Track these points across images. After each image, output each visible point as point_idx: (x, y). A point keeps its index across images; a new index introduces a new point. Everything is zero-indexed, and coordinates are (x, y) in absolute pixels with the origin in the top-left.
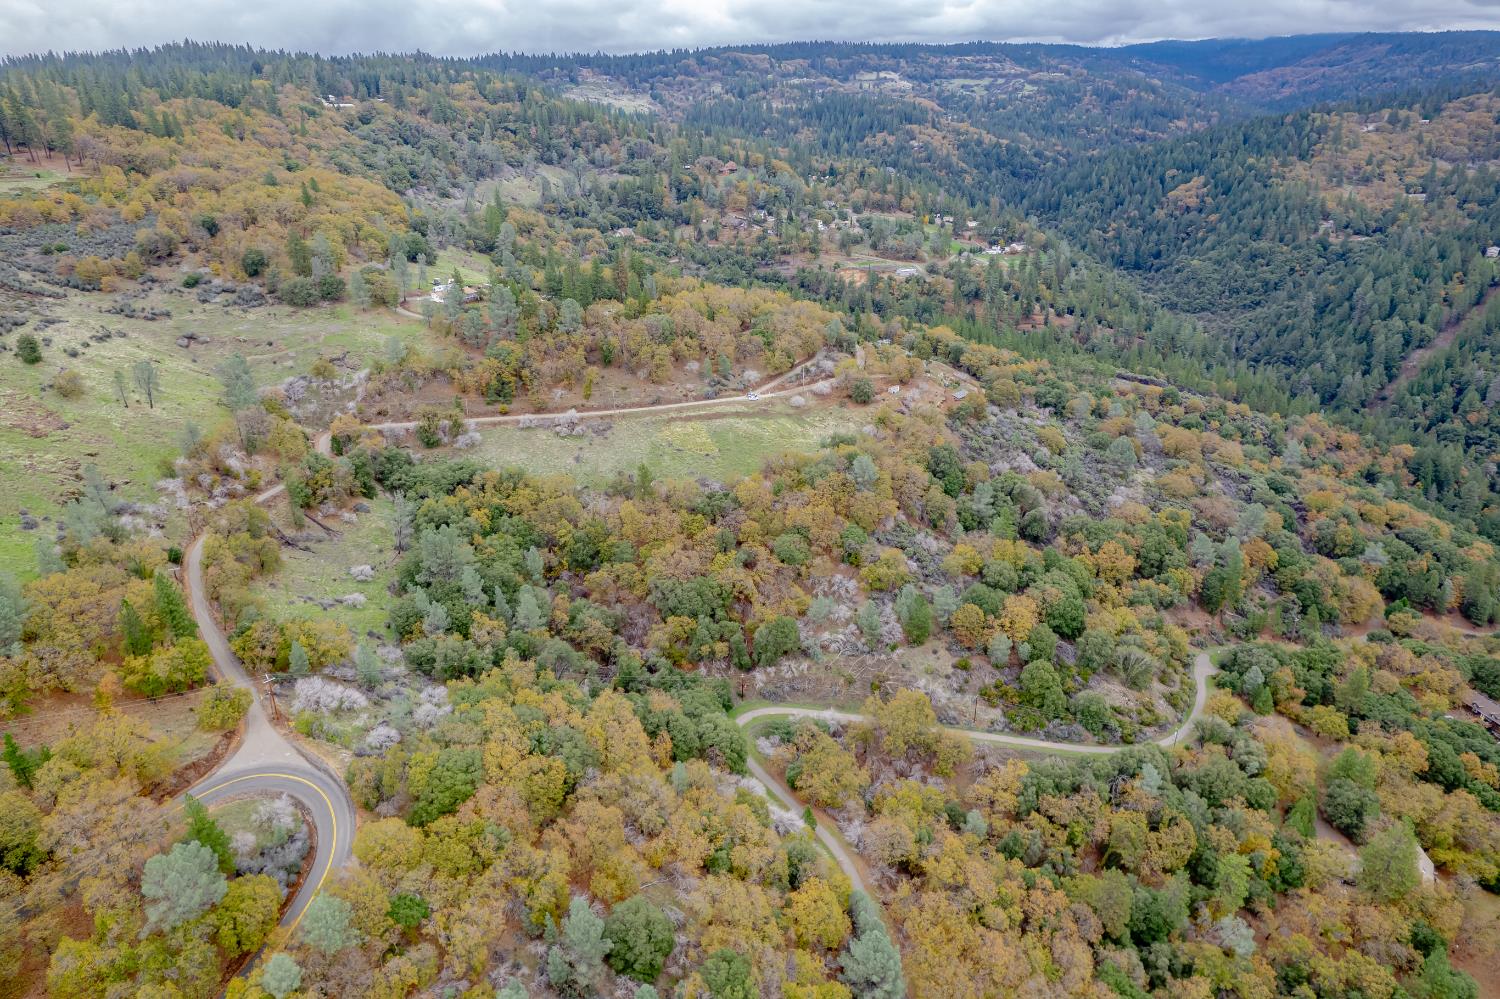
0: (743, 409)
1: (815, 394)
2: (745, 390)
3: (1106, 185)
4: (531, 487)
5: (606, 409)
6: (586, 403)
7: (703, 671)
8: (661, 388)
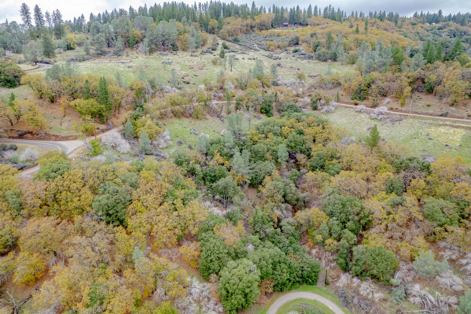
4: (324, 128)
5: (408, 112)
6: (400, 108)
7: (314, 251)
8: (453, 108)
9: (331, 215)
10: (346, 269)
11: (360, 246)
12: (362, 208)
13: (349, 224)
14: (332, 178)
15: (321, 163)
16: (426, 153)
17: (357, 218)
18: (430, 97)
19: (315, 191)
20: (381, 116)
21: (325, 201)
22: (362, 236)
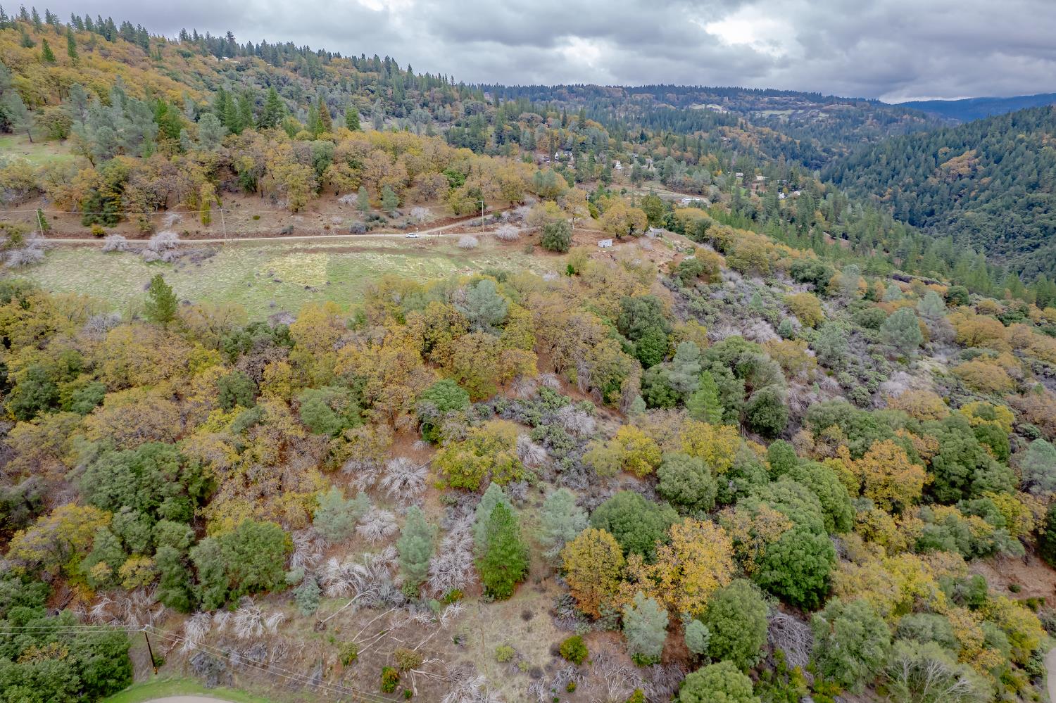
0: (395, 245)
1: (497, 238)
2: (409, 227)
3: (884, 161)
4: (25, 305)
5: (222, 237)
6: (203, 230)
7: (98, 610)
8: (299, 218)
9: (114, 503)
10: (190, 606)
11: (204, 542)
12: (183, 460)
13: (164, 507)
14: (88, 420)
15: (45, 392)
16: (278, 310)
17: (178, 487)
18: (254, 200)
19: (54, 465)
20: (167, 254)
21: (87, 479)
22: (202, 520)
